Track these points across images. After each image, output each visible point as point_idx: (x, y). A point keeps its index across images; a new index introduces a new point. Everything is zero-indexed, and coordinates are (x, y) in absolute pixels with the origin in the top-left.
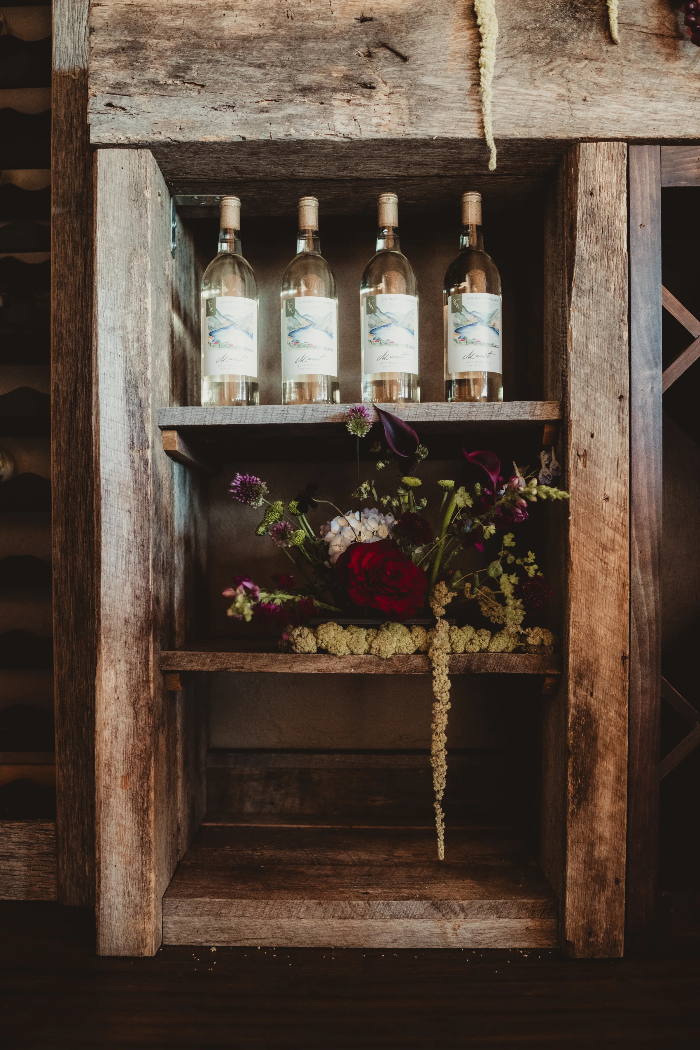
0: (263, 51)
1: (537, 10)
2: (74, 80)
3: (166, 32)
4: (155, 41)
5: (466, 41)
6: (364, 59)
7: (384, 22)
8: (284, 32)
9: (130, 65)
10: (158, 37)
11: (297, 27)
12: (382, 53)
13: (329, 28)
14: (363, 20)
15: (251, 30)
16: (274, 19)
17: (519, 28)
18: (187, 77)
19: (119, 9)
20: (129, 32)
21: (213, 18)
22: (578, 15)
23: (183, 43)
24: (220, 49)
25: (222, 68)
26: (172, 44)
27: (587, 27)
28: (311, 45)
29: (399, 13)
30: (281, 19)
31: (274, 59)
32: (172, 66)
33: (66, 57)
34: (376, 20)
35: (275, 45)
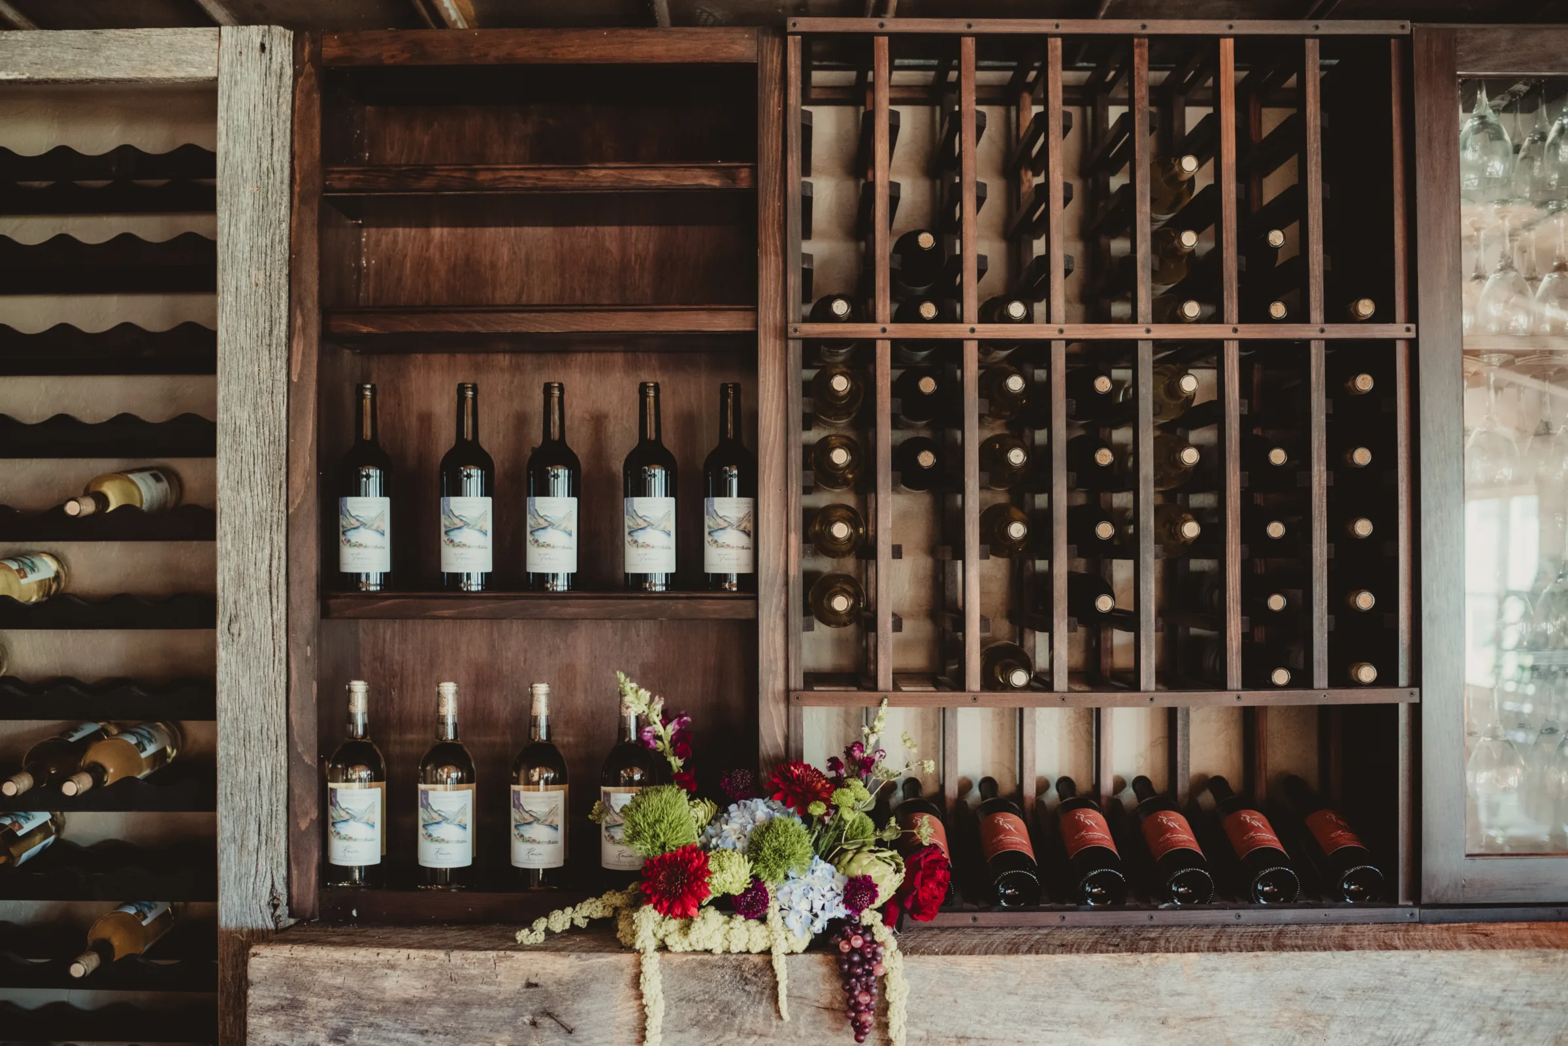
0: (426, 1016)
1: (706, 980)
2: (242, 941)
3: (326, 991)
4: (315, 999)
5: (634, 1013)
6: (530, 1028)
7: (550, 989)
8: (447, 996)
9: (288, 1026)
10: (317, 995)
11: (460, 991)
12: (546, 1022)
13: (493, 994)
14: (529, 985)
15: (413, 992)
16: (437, 982)
17: (688, 999)
18: (348, 1041)
19: (277, 962)
20: (288, 988)
21: (374, 977)
22: (747, 988)
23: (344, 1003)
24: (382, 1012)
25: (384, 1034)
26: (332, 1004)
27: (757, 1000)
28: (474, 1011)
29: (566, 979)
30: (444, 982)
31: (437, 1025)
32: (332, 1029)
33: (232, 915)
34: (541, 986)
35: (438, 1010)
